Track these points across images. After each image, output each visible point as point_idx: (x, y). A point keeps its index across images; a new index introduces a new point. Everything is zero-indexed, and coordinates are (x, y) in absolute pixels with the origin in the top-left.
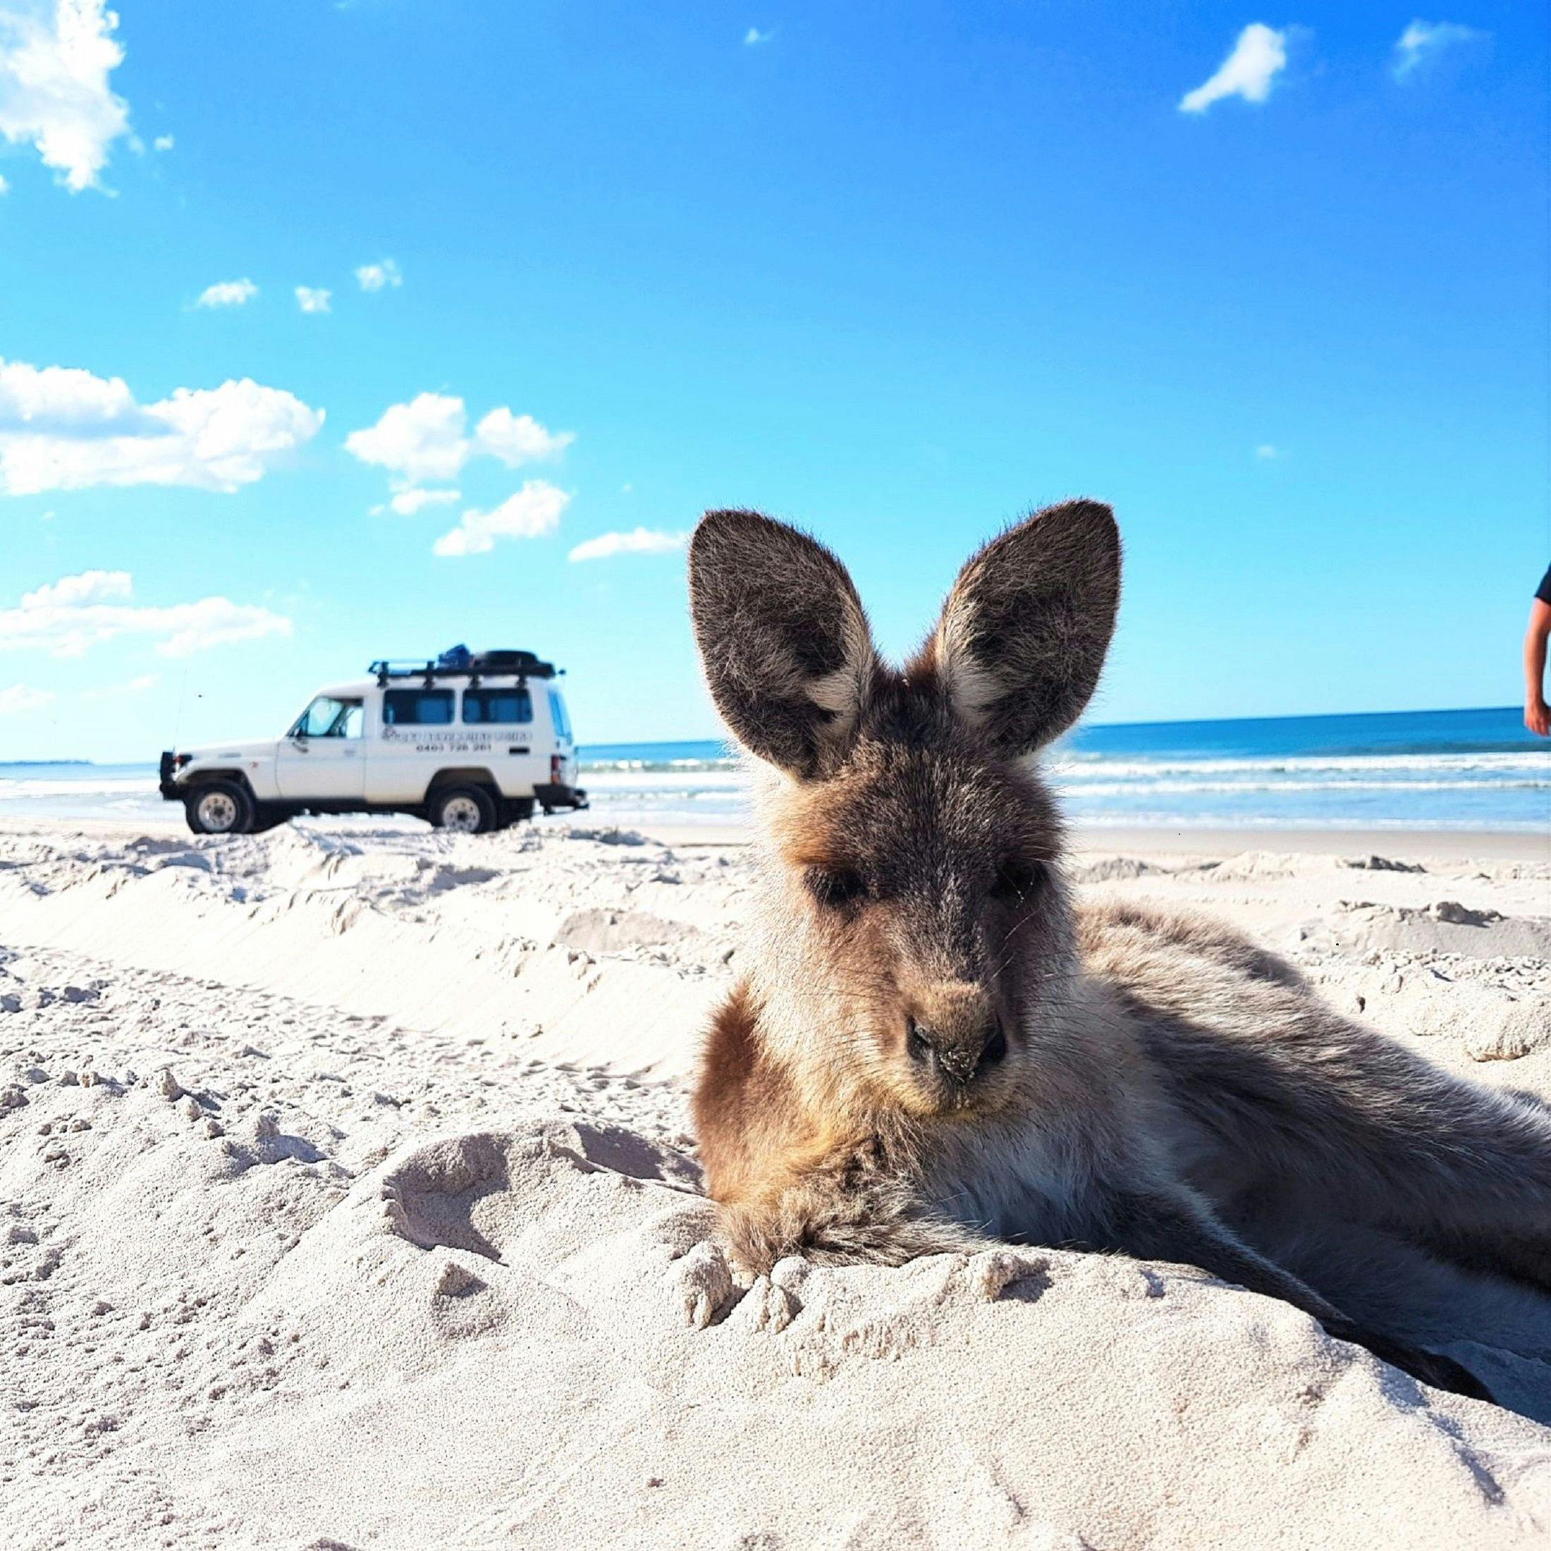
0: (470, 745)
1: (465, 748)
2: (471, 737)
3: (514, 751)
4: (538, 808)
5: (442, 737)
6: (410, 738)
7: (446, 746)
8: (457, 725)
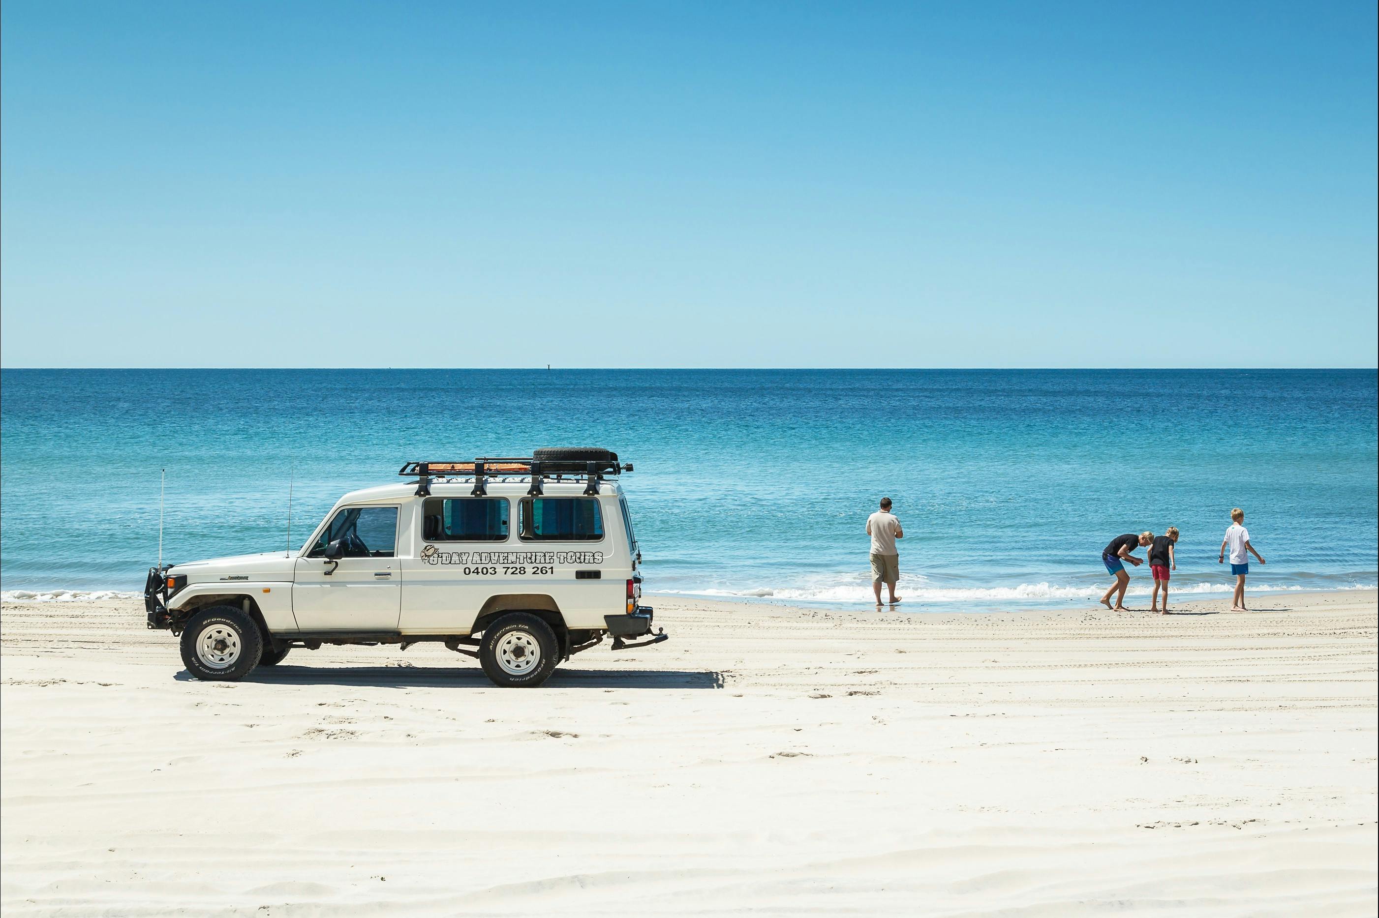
0: (529, 569)
1: (523, 571)
2: (531, 558)
3: (581, 575)
4: (608, 641)
5: (495, 558)
6: (455, 558)
7: (500, 570)
8: (514, 544)
